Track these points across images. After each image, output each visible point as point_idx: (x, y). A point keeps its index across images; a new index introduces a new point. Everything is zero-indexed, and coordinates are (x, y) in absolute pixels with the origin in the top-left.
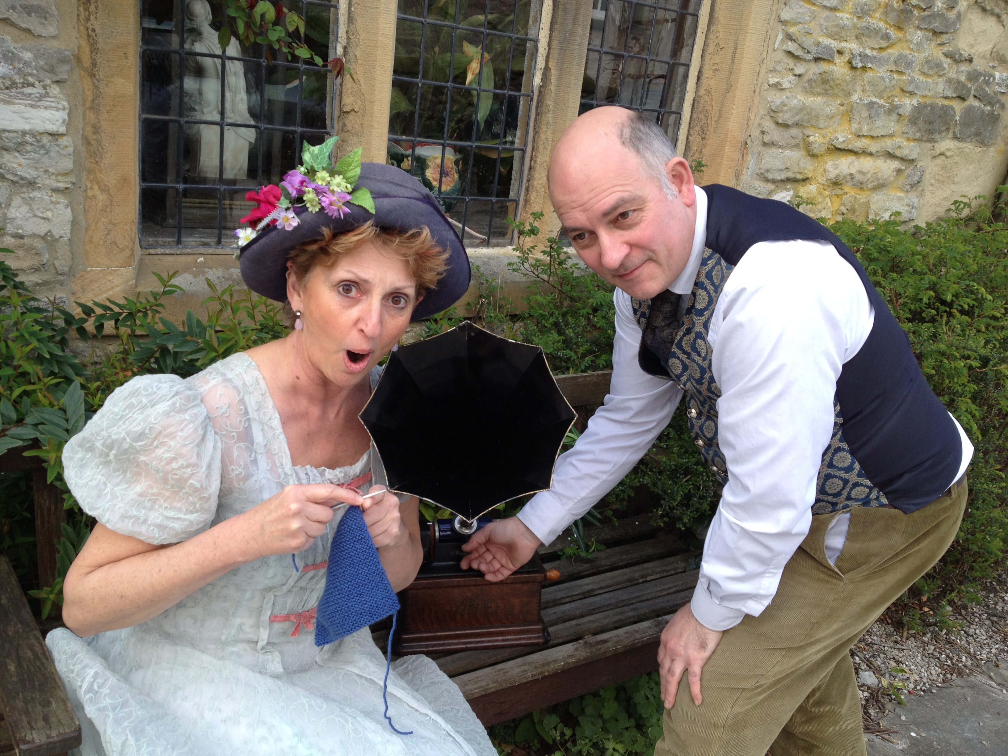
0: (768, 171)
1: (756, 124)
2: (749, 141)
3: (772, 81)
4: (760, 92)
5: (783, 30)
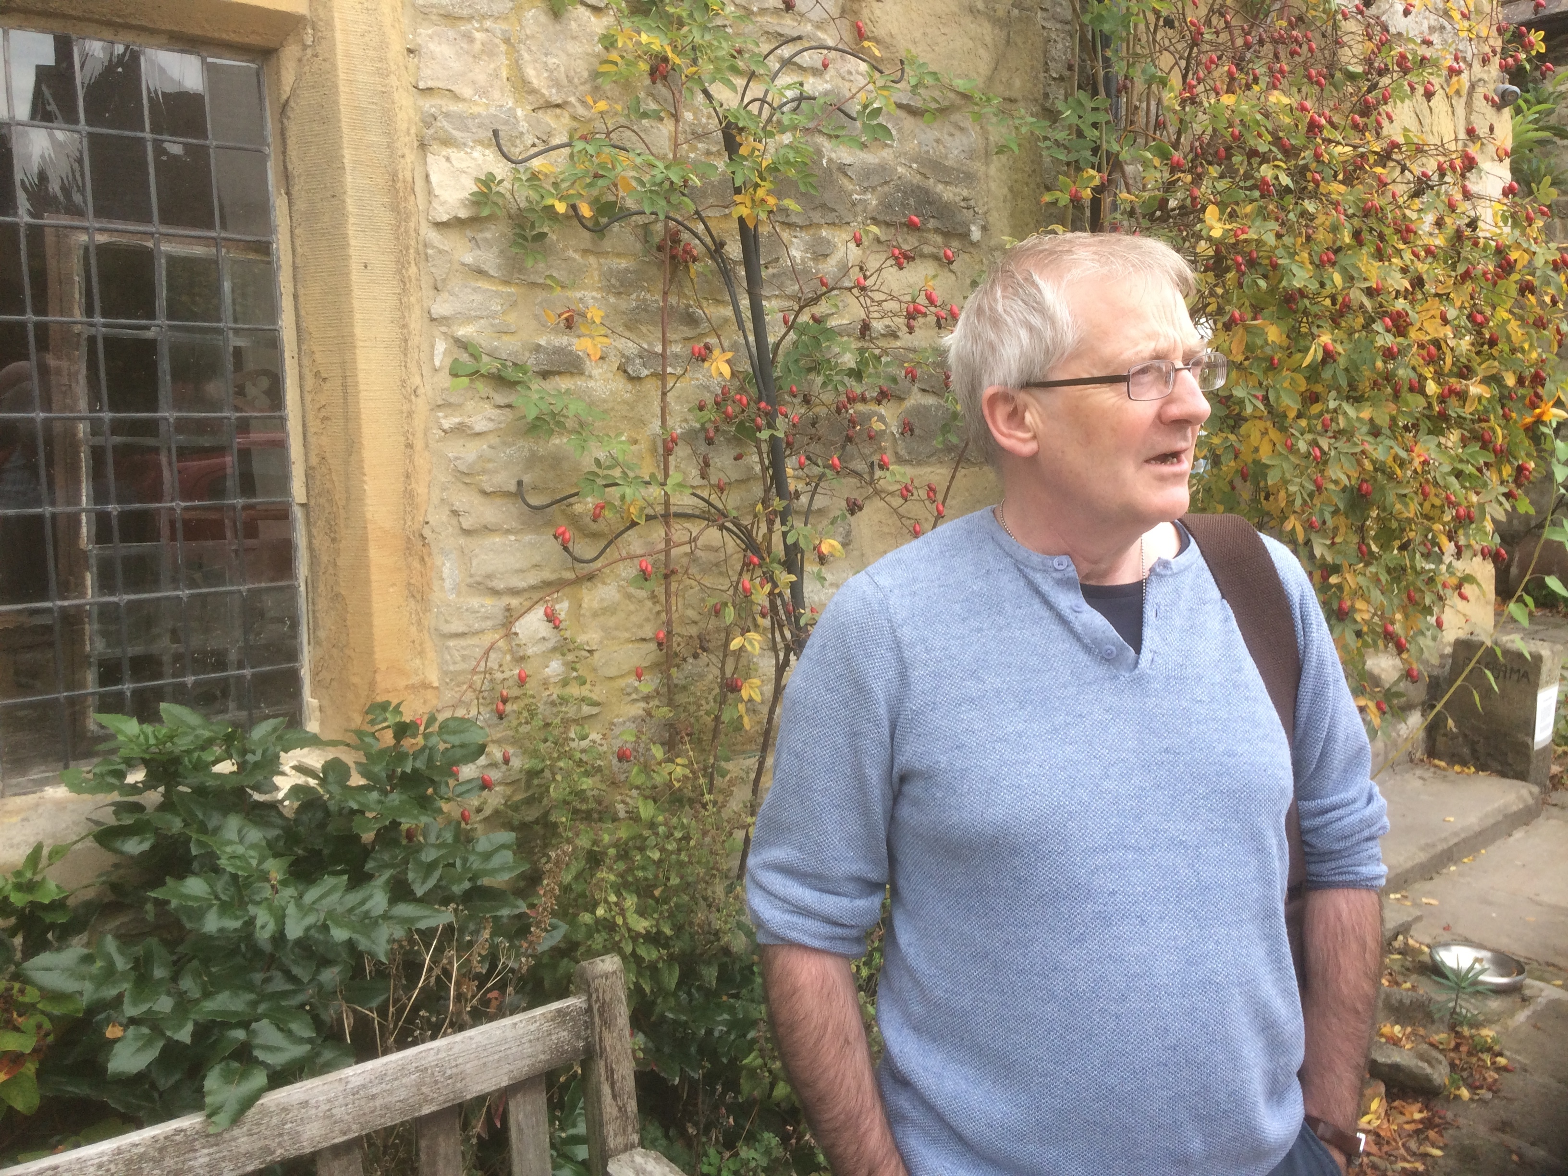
0: (489, 576)
1: (435, 500)
2: (427, 532)
3: (447, 424)
4: (427, 446)
5: (444, 333)
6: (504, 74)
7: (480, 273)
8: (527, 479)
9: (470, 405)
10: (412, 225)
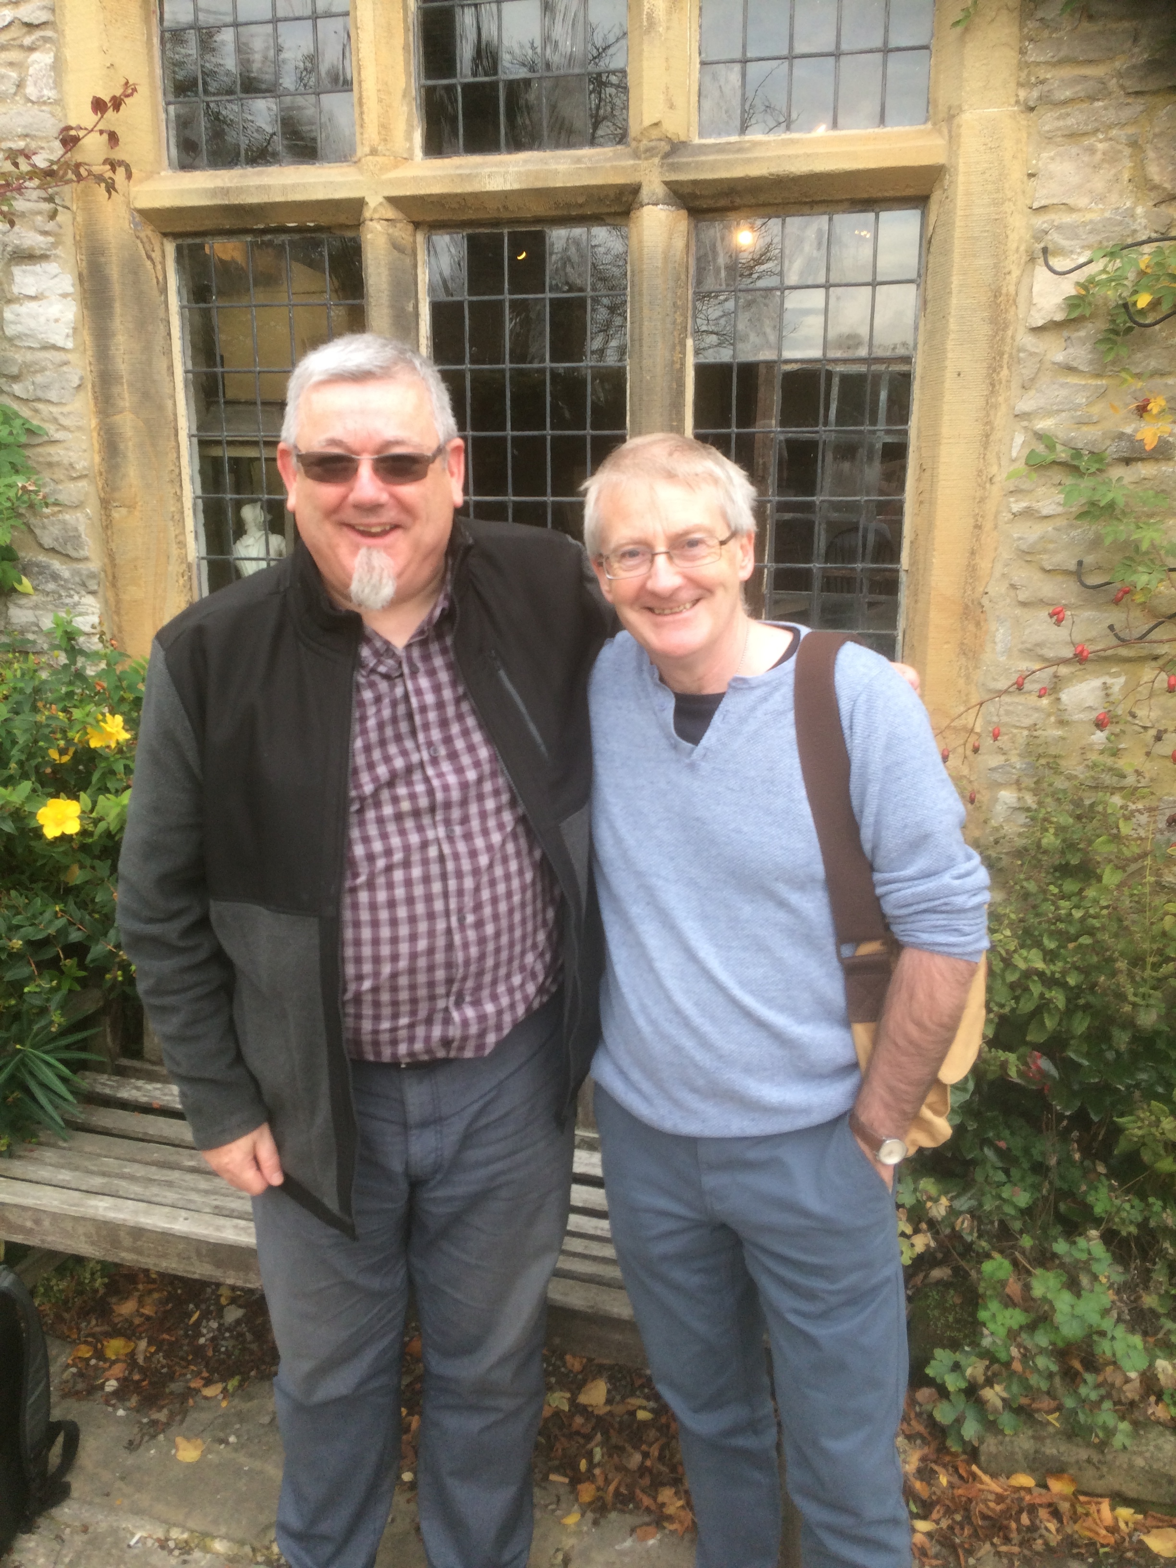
0: (1040, 645)
1: (997, 574)
2: (985, 601)
3: (1016, 507)
4: (996, 527)
5: (1025, 428)
6: (1126, 176)
7: (1070, 369)
8: (1089, 559)
9: (1041, 491)
10: (1010, 333)
